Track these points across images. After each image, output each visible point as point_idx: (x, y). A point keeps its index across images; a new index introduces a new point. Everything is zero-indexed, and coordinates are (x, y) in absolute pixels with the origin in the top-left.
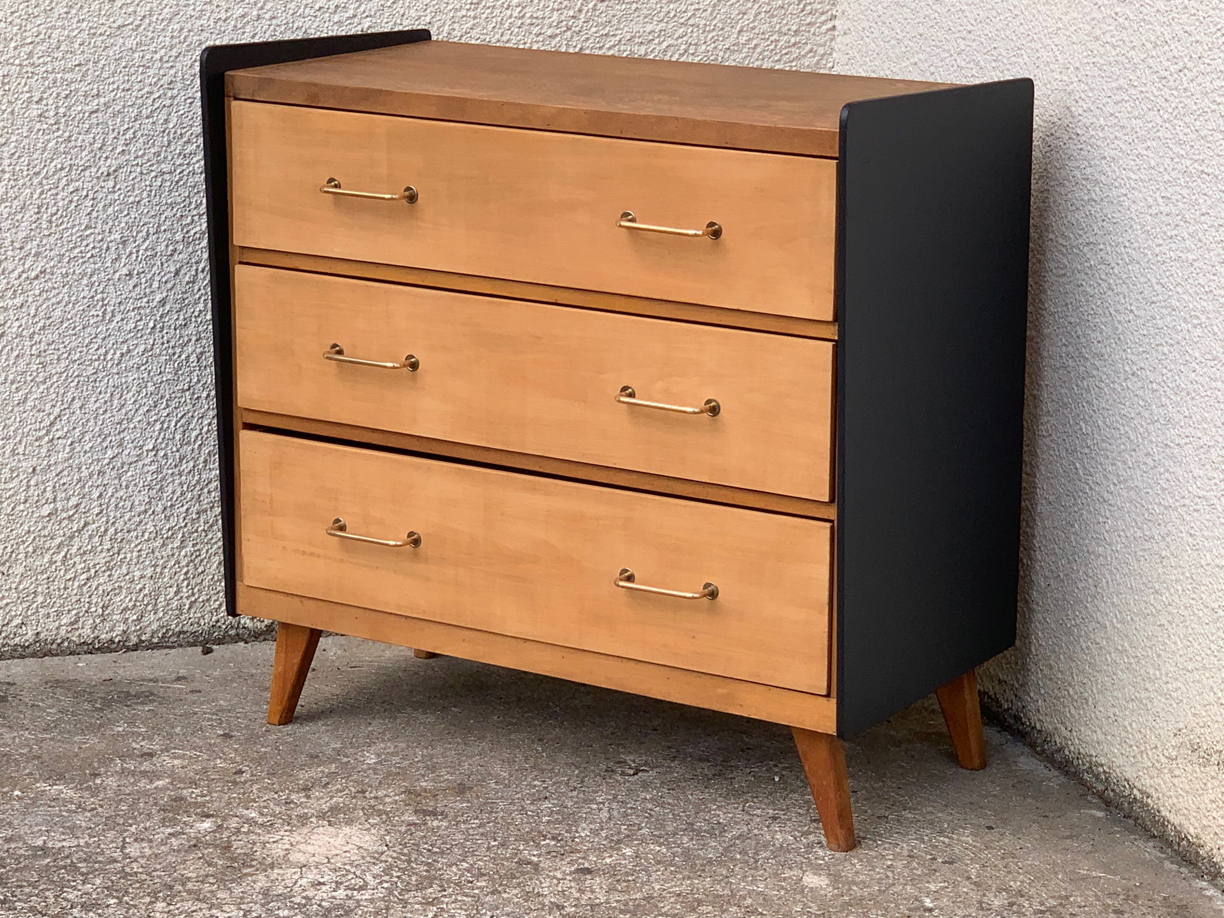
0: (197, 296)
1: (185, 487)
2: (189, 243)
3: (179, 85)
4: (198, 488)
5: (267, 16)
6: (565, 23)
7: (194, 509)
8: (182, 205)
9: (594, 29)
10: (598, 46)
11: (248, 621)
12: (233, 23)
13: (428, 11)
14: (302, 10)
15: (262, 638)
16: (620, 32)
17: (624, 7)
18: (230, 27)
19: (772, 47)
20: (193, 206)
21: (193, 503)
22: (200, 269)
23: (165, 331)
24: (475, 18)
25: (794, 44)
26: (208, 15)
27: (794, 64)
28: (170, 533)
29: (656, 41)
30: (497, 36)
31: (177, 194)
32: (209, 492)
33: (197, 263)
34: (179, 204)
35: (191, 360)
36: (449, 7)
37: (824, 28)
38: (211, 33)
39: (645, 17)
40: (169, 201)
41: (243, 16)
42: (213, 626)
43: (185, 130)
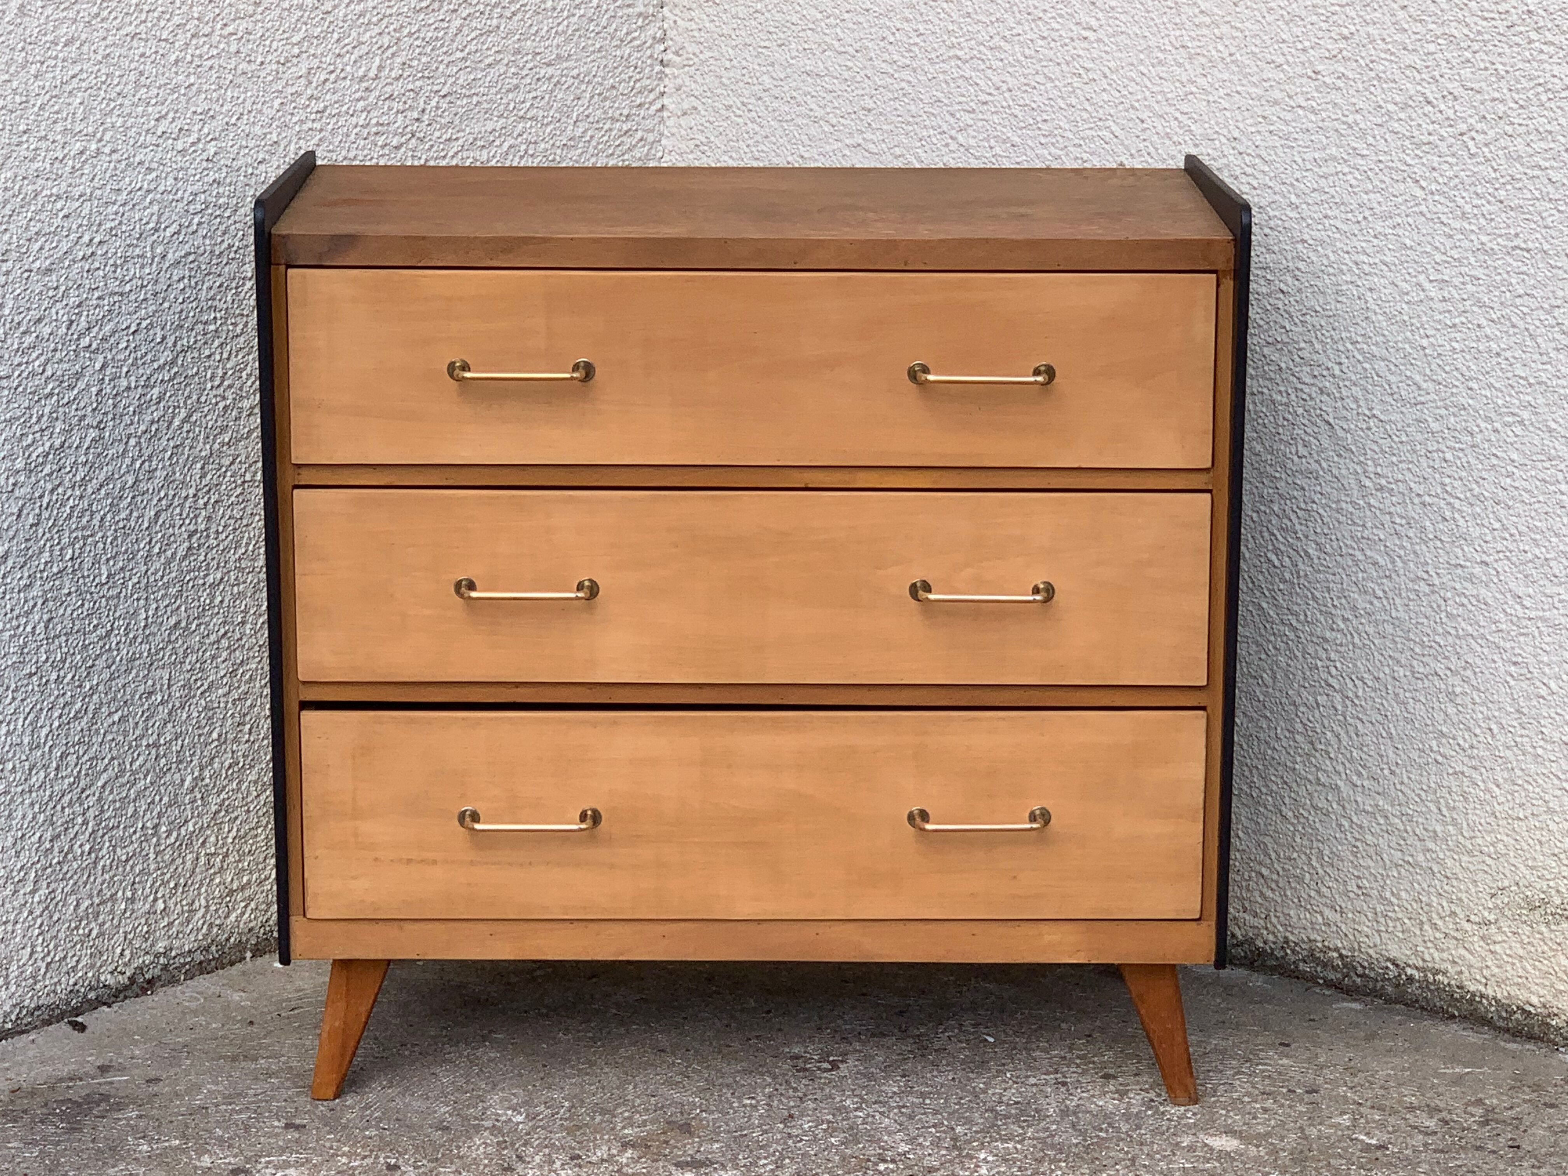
0: (42, 542)
1: (37, 806)
2: (31, 471)
3: (14, 255)
4: (51, 805)
5: (107, 150)
6: (410, 128)
7: (48, 835)
8: (22, 420)
9: (437, 134)
10: (442, 154)
11: (109, 976)
12: (70, 163)
13: (274, 126)
14: (142, 138)
15: (122, 996)
16: (462, 134)
17: (465, 101)
18: (68, 169)
19: (606, 138)
20: (34, 419)
21: (46, 827)
22: (45, 505)
23: (8, 597)
24: (321, 130)
25: (626, 132)
26: (43, 154)
27: (626, 157)
28: (22, 874)
29: (497, 143)
30: (344, 153)
31: (16, 405)
32: (63, 808)
33: (41, 497)
34: (18, 419)
35: (37, 632)
36: (295, 119)
37: (654, 108)
38: (47, 179)
39: (486, 113)
40: (8, 416)
41: (82, 153)
42: (71, 991)
43: (22, 315)
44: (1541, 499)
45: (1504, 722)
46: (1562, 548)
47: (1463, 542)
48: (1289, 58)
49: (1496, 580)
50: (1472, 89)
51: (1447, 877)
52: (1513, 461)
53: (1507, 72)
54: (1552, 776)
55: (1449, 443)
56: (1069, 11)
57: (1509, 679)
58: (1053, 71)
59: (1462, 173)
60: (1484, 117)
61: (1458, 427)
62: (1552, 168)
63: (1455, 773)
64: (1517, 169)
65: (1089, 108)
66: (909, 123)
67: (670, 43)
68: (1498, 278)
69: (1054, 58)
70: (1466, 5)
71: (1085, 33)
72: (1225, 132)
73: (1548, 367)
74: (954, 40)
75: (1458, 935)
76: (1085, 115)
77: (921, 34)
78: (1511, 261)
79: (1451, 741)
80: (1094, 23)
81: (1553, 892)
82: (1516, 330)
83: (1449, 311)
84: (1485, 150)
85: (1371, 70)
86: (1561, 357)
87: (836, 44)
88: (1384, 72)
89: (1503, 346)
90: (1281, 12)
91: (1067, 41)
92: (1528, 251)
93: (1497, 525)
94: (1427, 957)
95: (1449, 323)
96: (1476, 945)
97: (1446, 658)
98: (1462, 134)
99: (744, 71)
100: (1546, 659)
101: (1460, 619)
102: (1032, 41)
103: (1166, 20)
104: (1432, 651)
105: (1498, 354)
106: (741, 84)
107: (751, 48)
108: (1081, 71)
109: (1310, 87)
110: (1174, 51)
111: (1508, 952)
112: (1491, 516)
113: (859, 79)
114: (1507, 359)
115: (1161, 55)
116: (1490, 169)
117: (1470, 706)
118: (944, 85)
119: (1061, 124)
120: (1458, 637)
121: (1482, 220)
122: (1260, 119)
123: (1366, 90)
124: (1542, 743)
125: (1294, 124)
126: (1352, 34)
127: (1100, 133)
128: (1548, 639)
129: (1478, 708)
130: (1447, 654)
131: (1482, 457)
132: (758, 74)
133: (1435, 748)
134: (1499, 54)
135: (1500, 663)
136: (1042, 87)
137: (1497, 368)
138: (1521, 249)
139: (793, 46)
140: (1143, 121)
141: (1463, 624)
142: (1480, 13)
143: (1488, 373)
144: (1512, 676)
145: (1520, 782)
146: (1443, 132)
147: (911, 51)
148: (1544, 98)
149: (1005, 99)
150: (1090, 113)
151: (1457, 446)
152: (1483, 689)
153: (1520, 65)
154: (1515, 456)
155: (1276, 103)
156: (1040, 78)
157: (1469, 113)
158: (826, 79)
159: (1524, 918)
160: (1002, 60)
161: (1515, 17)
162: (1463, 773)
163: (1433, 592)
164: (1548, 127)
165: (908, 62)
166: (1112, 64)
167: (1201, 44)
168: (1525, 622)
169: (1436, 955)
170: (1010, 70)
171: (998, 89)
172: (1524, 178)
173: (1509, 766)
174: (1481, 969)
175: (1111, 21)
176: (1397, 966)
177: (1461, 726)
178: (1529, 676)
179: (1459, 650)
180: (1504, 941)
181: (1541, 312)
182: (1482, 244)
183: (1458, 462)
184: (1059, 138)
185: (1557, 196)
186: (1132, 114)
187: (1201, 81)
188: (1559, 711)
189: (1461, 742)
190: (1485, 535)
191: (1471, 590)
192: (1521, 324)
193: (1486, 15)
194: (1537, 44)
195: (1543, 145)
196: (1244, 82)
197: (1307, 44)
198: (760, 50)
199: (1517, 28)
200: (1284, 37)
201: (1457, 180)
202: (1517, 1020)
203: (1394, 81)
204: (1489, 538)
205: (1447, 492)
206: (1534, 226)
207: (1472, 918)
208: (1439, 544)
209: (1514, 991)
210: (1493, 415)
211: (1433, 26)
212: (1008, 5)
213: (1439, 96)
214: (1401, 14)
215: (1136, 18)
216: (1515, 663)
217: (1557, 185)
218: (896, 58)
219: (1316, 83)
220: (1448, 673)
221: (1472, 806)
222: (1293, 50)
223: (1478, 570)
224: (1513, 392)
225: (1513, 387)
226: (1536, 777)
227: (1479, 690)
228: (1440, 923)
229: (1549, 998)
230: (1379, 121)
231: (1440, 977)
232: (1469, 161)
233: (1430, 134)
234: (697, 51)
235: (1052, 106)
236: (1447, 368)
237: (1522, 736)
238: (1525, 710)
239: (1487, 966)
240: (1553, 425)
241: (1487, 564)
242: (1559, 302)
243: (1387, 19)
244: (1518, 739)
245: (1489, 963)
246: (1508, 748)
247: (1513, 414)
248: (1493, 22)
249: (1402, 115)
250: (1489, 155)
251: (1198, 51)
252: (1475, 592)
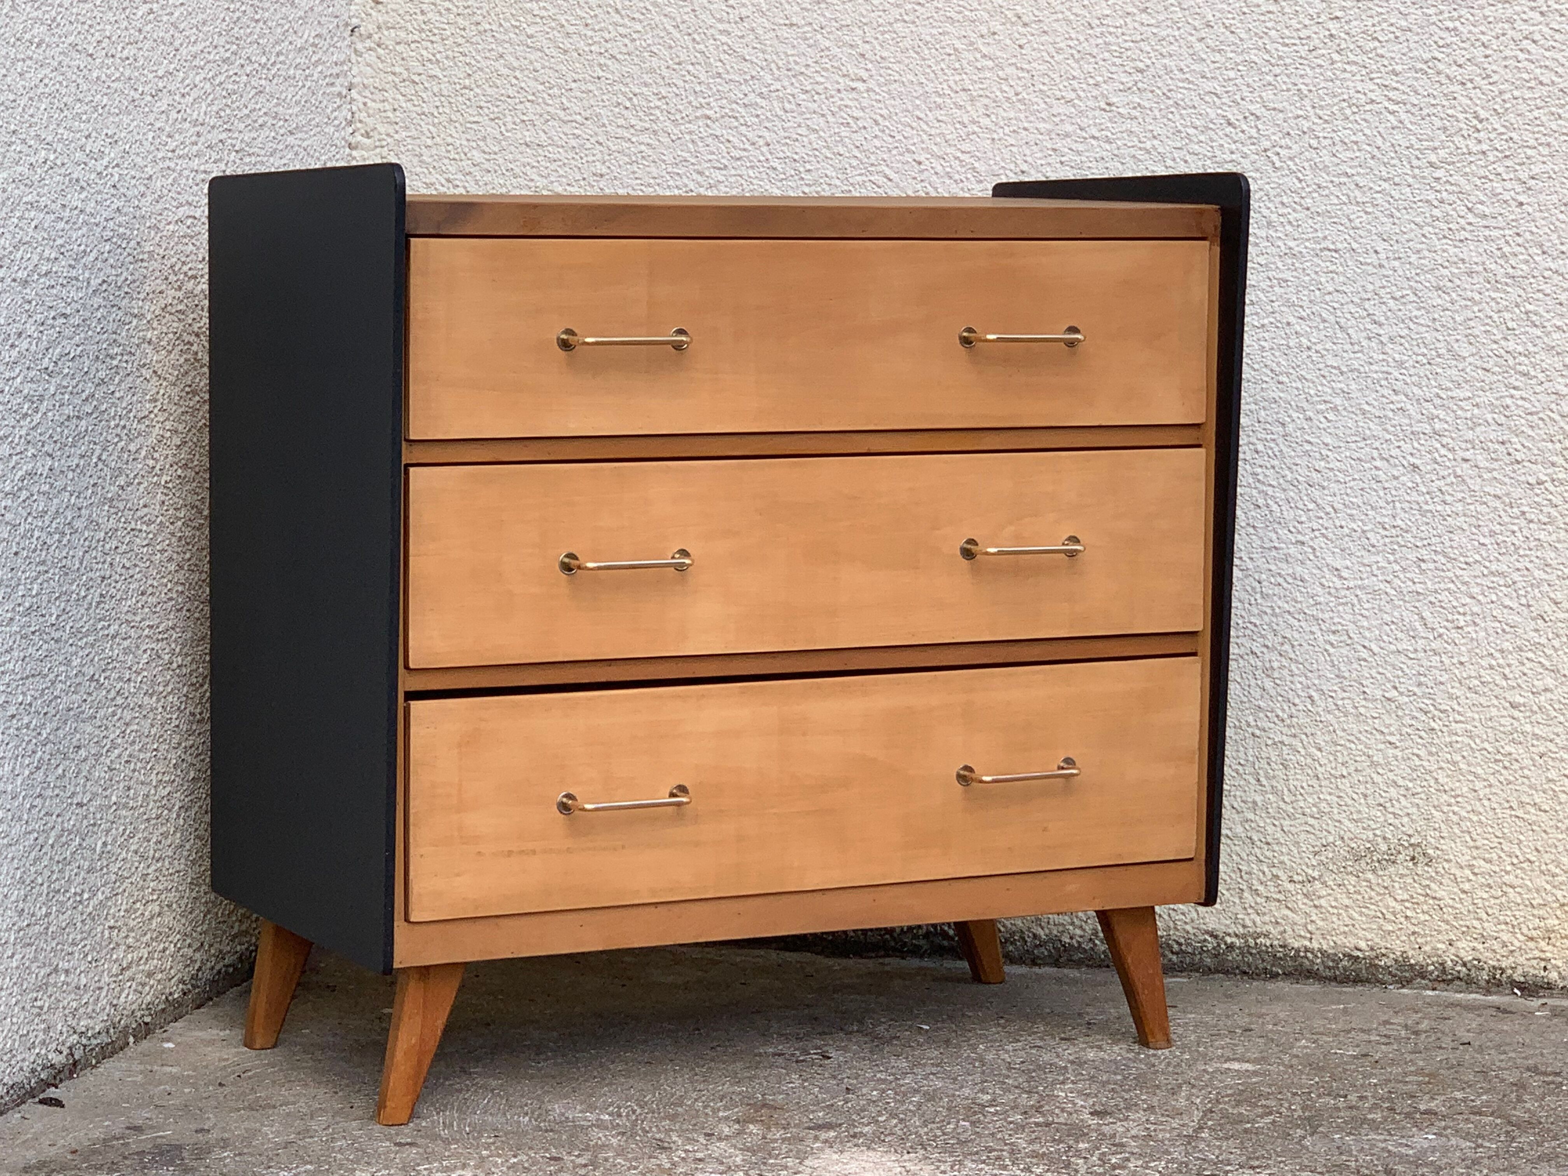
44: (1356, 476)
45: (1324, 688)
46: (1378, 519)
47: (1276, 526)
48: (1082, 94)
49: (1312, 557)
50: (1274, 109)
51: (1268, 844)
52: (1327, 445)
53: (1310, 91)
54: (1374, 732)
55: (1259, 436)
56: (836, 64)
57: (1328, 647)
58: (817, 122)
59: (1267, 186)
60: (1288, 134)
61: (1270, 419)
62: (1358, 174)
63: (1275, 744)
64: (1323, 179)
65: (859, 155)
66: (649, 185)
67: (359, 125)
68: (1307, 278)
69: (819, 110)
70: (1266, 34)
71: (854, 85)
72: (1012, 166)
73: (1359, 355)
74: (703, 101)
75: (1281, 897)
76: (855, 163)
77: (664, 97)
78: (1320, 262)
79: (1269, 714)
80: (865, 75)
81: (1379, 840)
82: (1326, 325)
83: (1257, 314)
84: (1289, 163)
85: (1169, 98)
86: (1373, 344)
87: (562, 114)
88: (1183, 100)
89: (1313, 340)
90: (1070, 51)
91: (833, 93)
92: (1336, 251)
93: (1311, 506)
94: (1249, 923)
95: (1256, 324)
96: (1300, 903)
97: (1263, 637)
98: (1265, 150)
99: (450, 148)
100: (1365, 624)
101: (1275, 598)
102: (793, 95)
103: (944, 66)
104: (1248, 632)
105: (1309, 348)
106: (446, 161)
107: (457, 125)
108: (850, 120)
109: (1103, 118)
110: (952, 95)
111: (1334, 904)
112: (1305, 498)
113: (588, 146)
114: (1317, 352)
115: (939, 100)
116: (1295, 180)
117: (1289, 678)
118: (690, 146)
119: (828, 172)
120: (1274, 615)
121: (1288, 227)
122: (1050, 152)
123: (1164, 117)
124: (1363, 703)
125: (1087, 154)
126: (1148, 66)
127: (872, 178)
128: (1366, 606)
129: (1297, 679)
130: (1263, 632)
131: (1293, 445)
132: (466, 150)
133: (1253, 723)
134: (1301, 76)
135: (1319, 634)
136: (805, 139)
137: (1308, 361)
138: (1329, 250)
139: (509, 119)
140: (920, 163)
141: (1280, 603)
142: (1281, 40)
143: (1299, 366)
144: (1332, 644)
145: (1343, 742)
146: (1245, 150)
147: (651, 114)
148: (1348, 112)
149: (763, 154)
150: (861, 161)
151: (1268, 437)
152: (1301, 661)
153: (1322, 85)
154: (1328, 440)
155: (1067, 135)
156: (803, 131)
157: (1272, 130)
158: (550, 148)
159: (1350, 869)
160: (758, 116)
161: (1317, 41)
162: (1282, 742)
163: (1246, 577)
164: (1354, 138)
165: (647, 125)
166: (884, 112)
167: (984, 86)
168: (1343, 593)
169: (1258, 919)
170: (767, 125)
171: (753, 144)
172: (1330, 185)
173: (1331, 728)
174: (1305, 926)
175: (882, 71)
176: (1216, 937)
177: (1280, 698)
178: (1349, 642)
179: (1275, 627)
180: (1330, 895)
181: (1351, 306)
182: (1290, 248)
183: (1270, 452)
184: (825, 186)
185: (1365, 200)
186: (908, 157)
187: (985, 121)
188: (1381, 670)
189: (1281, 714)
190: (1300, 516)
191: (1286, 569)
192: (1332, 319)
193: (1286, 41)
194: (1339, 64)
195: (1349, 154)
196: (1032, 118)
197: (1100, 79)
198: (468, 125)
199: (1320, 52)
200: (1075, 74)
201: (1262, 193)
202: (1345, 969)
203: (1194, 107)
204: (1304, 519)
205: (1259, 481)
206: (1341, 228)
207: (1296, 878)
208: (1251, 530)
209: (1340, 940)
210: (1305, 405)
211: (1232, 55)
212: (764, 63)
213: (1241, 117)
214: (1198, 46)
215: (911, 66)
216: (1334, 632)
217: (1366, 189)
218: (633, 122)
219: (1110, 114)
220: (1265, 650)
221: (1292, 772)
222: (1084, 86)
223: (1292, 550)
224: (1324, 382)
225: (1324, 376)
226: (1359, 735)
227: (1297, 662)
228: (1261, 888)
229: (1377, 940)
230: (1179, 145)
231: (1261, 940)
232: (1273, 174)
233: (1232, 153)
234: (391, 132)
235: (816, 156)
236: (1256, 366)
237: (1343, 699)
238: (1347, 674)
239: (1312, 921)
240: (1367, 407)
241: (1303, 543)
242: (1369, 295)
243: (1183, 51)
244: (1340, 703)
245: (1314, 918)
246: (1329, 712)
247: (1325, 402)
248: (1295, 48)
249: (1202, 138)
250: (1294, 168)
251: (981, 92)
252: (1290, 571)
